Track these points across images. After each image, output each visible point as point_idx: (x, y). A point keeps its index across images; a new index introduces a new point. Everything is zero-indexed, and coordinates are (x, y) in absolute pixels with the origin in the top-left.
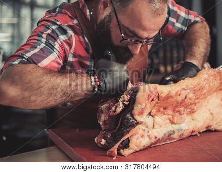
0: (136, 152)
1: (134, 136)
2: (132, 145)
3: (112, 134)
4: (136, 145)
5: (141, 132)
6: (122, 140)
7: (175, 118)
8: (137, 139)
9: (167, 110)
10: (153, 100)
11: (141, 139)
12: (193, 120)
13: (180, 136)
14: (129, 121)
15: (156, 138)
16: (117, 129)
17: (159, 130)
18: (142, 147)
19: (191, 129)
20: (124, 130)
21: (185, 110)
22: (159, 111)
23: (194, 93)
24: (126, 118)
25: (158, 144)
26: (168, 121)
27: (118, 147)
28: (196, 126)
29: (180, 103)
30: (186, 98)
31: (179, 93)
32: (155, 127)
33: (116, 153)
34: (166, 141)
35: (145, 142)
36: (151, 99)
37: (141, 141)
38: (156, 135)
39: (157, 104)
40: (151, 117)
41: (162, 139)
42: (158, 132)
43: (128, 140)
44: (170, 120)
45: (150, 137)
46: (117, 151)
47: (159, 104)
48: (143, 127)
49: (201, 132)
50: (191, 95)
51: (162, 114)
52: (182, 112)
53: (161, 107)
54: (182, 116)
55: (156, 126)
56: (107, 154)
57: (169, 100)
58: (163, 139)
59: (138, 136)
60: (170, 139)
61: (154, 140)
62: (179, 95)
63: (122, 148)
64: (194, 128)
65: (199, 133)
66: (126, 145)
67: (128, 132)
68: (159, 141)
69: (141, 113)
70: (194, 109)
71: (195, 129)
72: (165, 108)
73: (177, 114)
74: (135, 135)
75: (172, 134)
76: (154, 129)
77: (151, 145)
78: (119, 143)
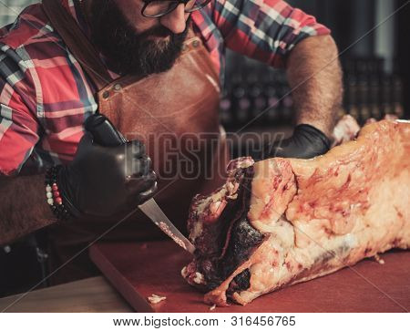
0: (263, 296)
1: (259, 265)
2: (255, 282)
3: (214, 263)
4: (263, 282)
5: (271, 256)
6: (235, 274)
7: (336, 223)
8: (264, 271)
9: (316, 208)
10: (285, 188)
11: (272, 270)
12: (368, 226)
13: (344, 260)
14: (247, 234)
15: (300, 266)
16: (224, 252)
17: (305, 251)
18: (273, 286)
19: (364, 245)
20: (239, 253)
21: (352, 206)
22: (301, 209)
23: (363, 168)
24: (239, 230)
25: (304, 279)
26: (322, 231)
27: (227, 286)
28: (372, 239)
29: (341, 191)
30: (349, 180)
31: (335, 170)
32: (298, 244)
33: (225, 299)
34: (318, 271)
35: (280, 275)
36: (280, 186)
37: (271, 274)
38: (301, 260)
39: (296, 197)
40: (286, 224)
41: (311, 268)
42: (303, 255)
43: (248, 274)
44: (326, 230)
45: (288, 266)
46: (226, 294)
47: (300, 196)
48: (274, 246)
49: (383, 250)
50: (358, 174)
51: (309, 217)
52: (347, 211)
53: (304, 202)
54: (348, 219)
55: (300, 243)
56: (205, 300)
57: (317, 184)
58: (314, 269)
59: (266, 264)
60: (325, 268)
61: (296, 271)
62: (336, 174)
63: (236, 290)
64: (368, 243)
65: (379, 254)
66: (244, 283)
67: (247, 258)
68: (305, 272)
69: (265, 215)
70: (367, 202)
71: (371, 244)
72: (313, 205)
73: (339, 215)
74: (260, 262)
75: (330, 258)
76: (297, 249)
77: (292, 280)
78: (231, 279)
